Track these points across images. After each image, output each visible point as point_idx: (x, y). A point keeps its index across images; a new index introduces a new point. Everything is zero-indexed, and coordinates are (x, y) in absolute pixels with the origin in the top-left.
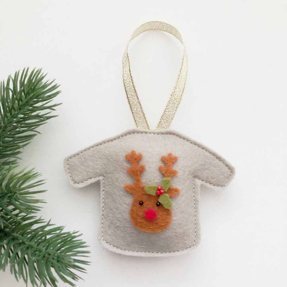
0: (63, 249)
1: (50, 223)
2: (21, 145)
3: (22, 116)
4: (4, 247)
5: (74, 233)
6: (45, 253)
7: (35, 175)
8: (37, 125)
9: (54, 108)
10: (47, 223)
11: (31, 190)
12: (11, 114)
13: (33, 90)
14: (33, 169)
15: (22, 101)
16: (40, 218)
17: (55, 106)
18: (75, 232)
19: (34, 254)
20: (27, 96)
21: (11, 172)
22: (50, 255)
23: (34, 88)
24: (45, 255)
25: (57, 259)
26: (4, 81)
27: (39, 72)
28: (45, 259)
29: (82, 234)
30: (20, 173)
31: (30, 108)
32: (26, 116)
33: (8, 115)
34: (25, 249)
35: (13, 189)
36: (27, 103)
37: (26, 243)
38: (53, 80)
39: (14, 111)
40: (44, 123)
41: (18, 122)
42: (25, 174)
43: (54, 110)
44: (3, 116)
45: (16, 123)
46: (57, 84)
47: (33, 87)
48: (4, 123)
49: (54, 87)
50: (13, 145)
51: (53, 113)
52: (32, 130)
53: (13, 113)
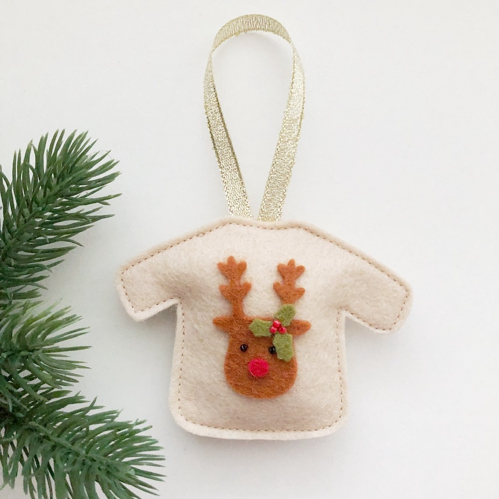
1: (95, 405)
4: (12, 444)
5: (137, 424)
12: (31, 211)
13: (71, 170)
16: (78, 394)
17: (109, 198)
18: (138, 421)
19: (65, 459)
25: (106, 469)
26: (20, 152)
27: (82, 137)
29: (152, 427)
33: (26, 211)
35: (30, 344)
37: (52, 438)
38: (106, 152)
41: (43, 225)
44: (17, 213)
46: (113, 160)
47: (70, 165)
48: (18, 226)
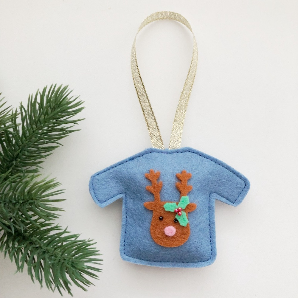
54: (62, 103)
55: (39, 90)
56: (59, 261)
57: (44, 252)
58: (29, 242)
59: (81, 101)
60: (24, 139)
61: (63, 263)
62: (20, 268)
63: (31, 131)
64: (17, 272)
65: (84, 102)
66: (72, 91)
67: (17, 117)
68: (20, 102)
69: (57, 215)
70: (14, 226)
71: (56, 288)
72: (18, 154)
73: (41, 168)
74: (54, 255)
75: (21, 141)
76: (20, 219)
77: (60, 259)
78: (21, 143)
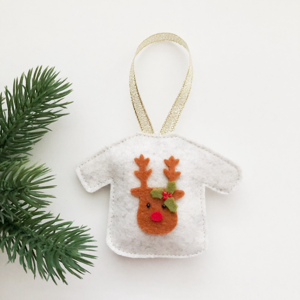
0: (70, 243)
2: (33, 141)
3: (34, 113)
6: (53, 247)
7: (45, 171)
8: (48, 122)
9: (64, 106)
10: (56, 218)
11: (41, 185)
14: (43, 165)
15: (34, 98)
20: (40, 94)
21: (22, 167)
22: (58, 248)
23: (47, 86)
24: (53, 248)
28: (54, 252)
30: (31, 168)
31: (42, 105)
32: (38, 114)
34: (33, 242)
36: (39, 101)
39: (26, 108)
40: (55, 121)
42: (35, 169)
43: (65, 108)
45: (28, 120)
49: (66, 86)
50: (25, 141)
51: (64, 111)
52: (43, 127)
53: (25, 110)
54: (48, 86)
55: (24, 73)
56: (52, 250)
57: (36, 242)
58: (20, 231)
59: (69, 83)
60: (10, 125)
61: (56, 251)
62: (12, 258)
63: (17, 116)
64: (9, 262)
65: (71, 84)
66: (59, 73)
67: (2, 102)
68: (5, 87)
69: (48, 202)
70: (4, 216)
71: (50, 277)
72: (5, 141)
73: (30, 155)
74: (47, 244)
75: (8, 127)
76: (11, 209)
77: (52, 248)
78: (8, 130)
